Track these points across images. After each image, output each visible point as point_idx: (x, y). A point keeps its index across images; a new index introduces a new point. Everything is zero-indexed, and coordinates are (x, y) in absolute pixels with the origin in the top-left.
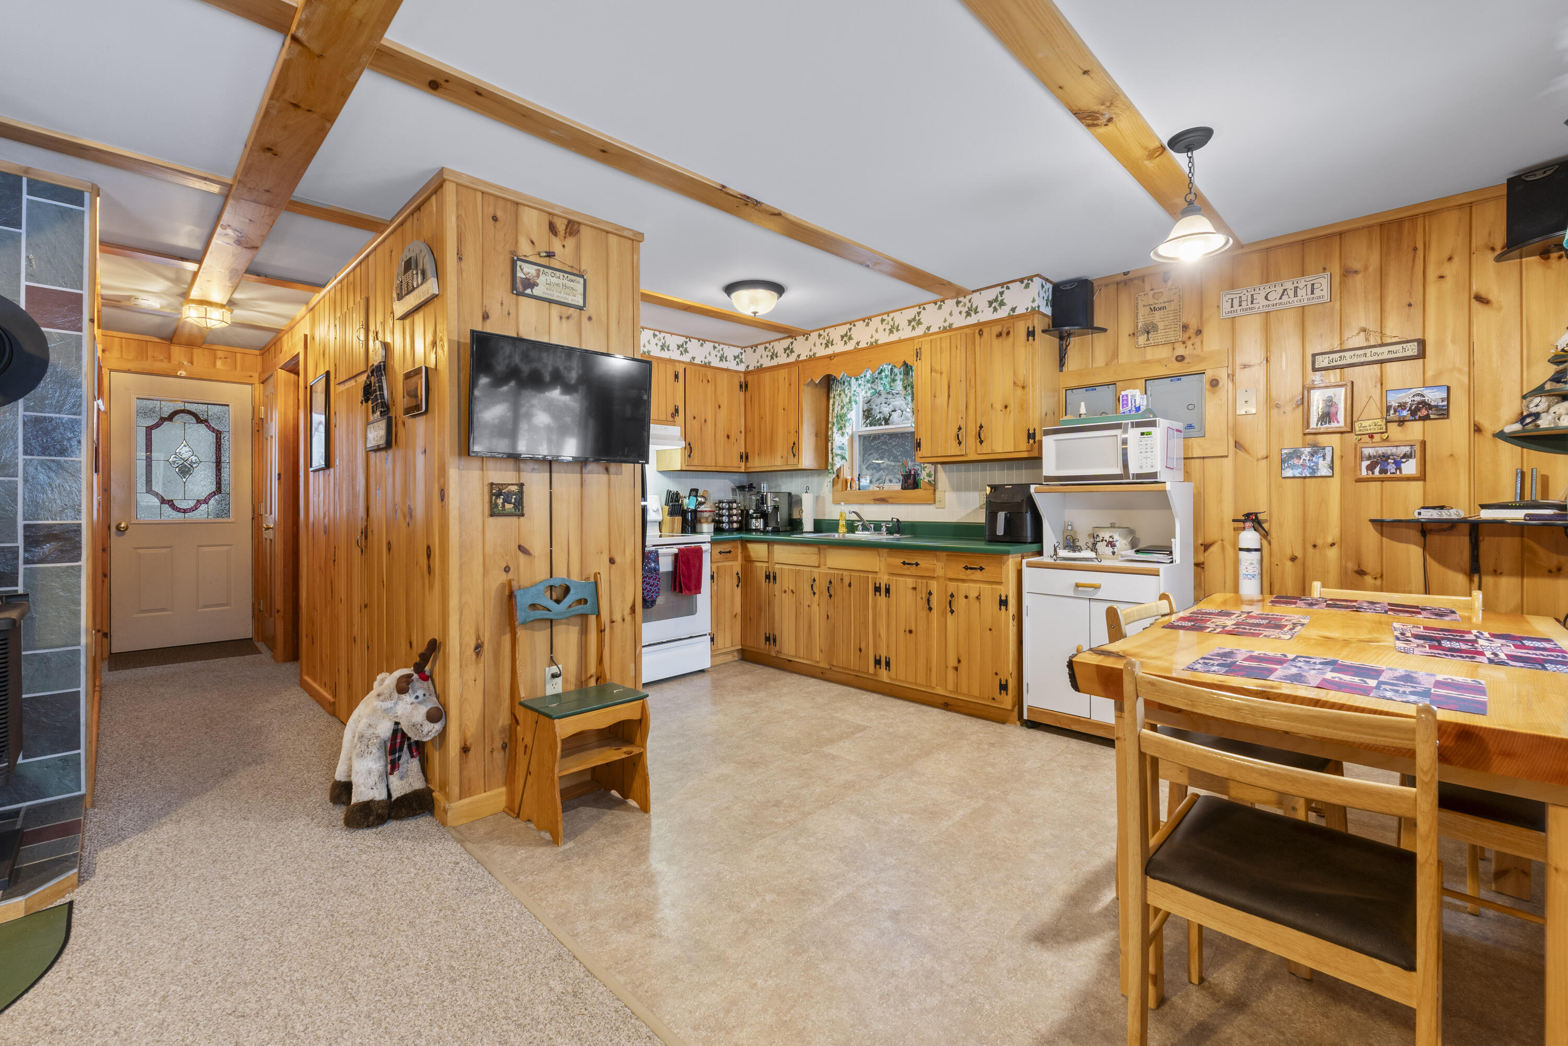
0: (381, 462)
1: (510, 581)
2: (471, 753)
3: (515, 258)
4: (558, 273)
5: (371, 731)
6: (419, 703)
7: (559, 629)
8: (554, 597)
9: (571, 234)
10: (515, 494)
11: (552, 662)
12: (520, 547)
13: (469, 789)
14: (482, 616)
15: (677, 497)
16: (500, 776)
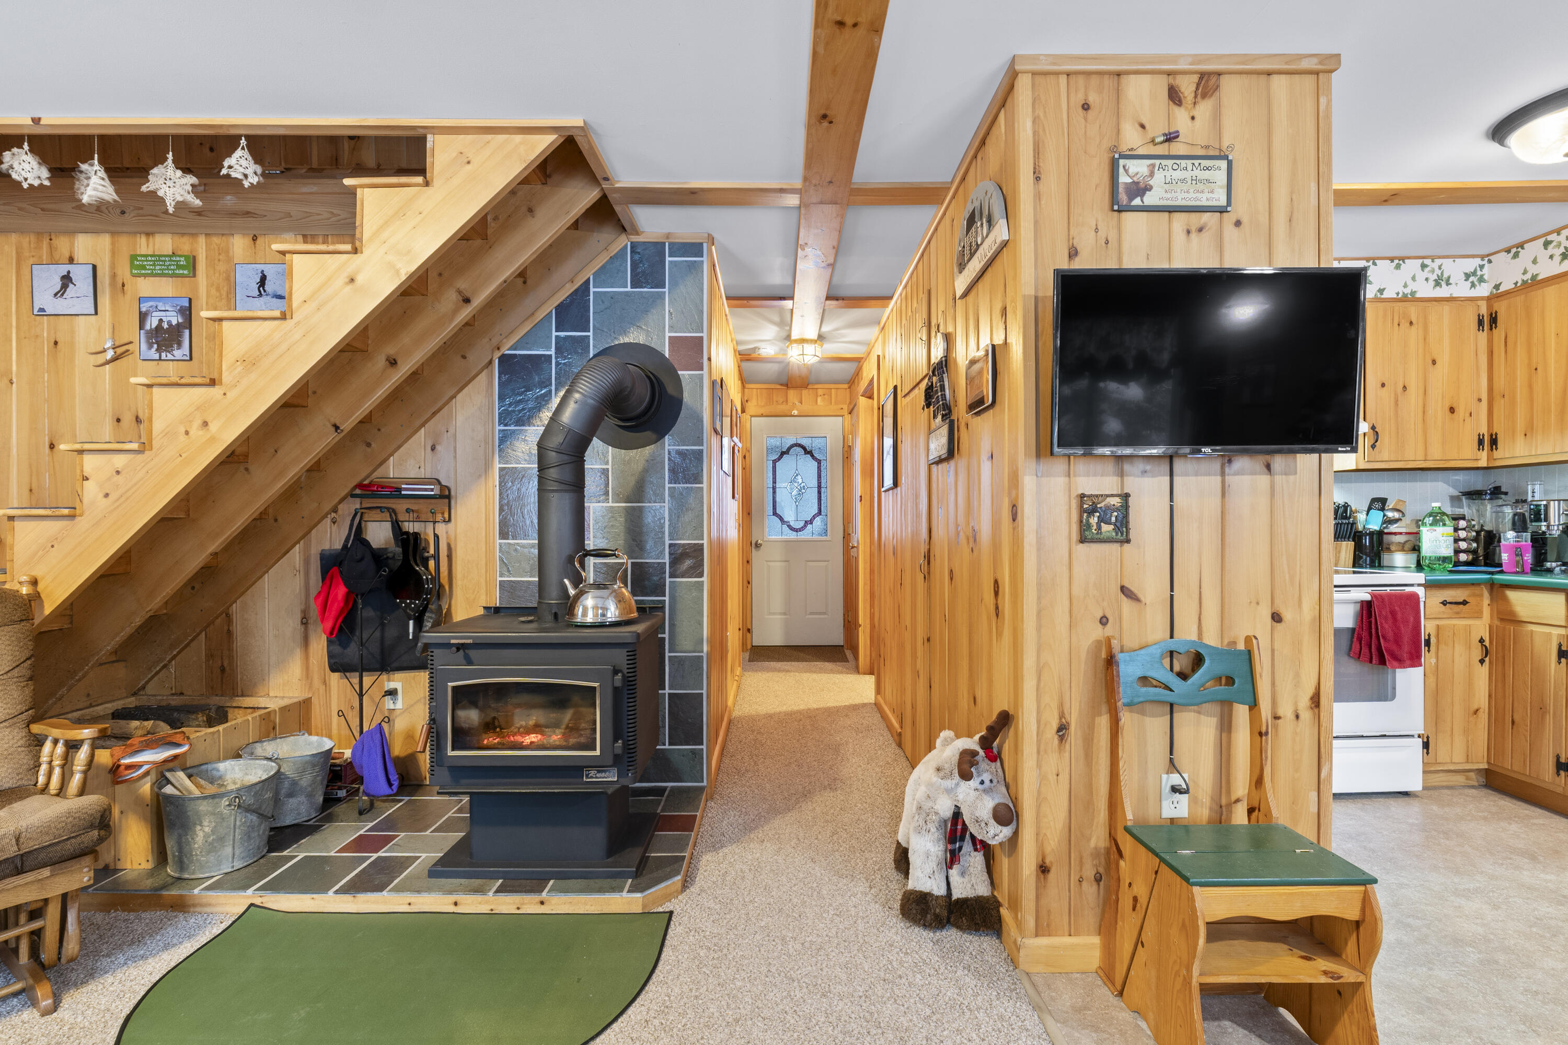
0: (943, 476)
1: (1108, 640)
2: (1052, 876)
3: (1117, 156)
4: (1183, 163)
5: (930, 804)
6: (984, 791)
7: (1184, 718)
8: (1177, 668)
9: (1204, 96)
10: (1117, 510)
11: (1173, 766)
12: (1123, 589)
13: (1048, 925)
14: (1067, 685)
15: (1345, 511)
16: (1090, 917)
